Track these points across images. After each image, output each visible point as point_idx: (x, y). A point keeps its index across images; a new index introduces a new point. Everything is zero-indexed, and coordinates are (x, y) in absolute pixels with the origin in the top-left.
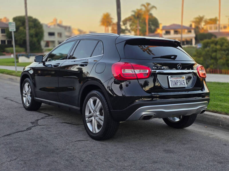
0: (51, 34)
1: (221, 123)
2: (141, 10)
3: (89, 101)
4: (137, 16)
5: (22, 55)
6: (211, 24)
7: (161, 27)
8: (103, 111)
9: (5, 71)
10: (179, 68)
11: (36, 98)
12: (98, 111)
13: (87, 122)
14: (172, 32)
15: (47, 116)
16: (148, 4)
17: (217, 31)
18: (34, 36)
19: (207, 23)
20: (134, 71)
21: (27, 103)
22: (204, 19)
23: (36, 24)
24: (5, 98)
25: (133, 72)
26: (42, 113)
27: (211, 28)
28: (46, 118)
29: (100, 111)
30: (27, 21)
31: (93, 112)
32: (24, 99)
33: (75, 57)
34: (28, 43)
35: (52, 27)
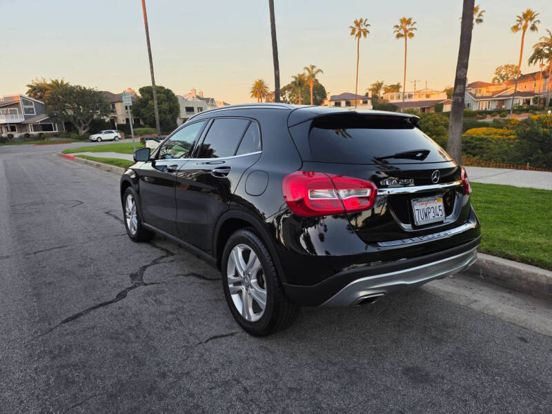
0: (190, 110)
1: (481, 272)
2: (303, 74)
3: (233, 251)
4: (299, 83)
5: (151, 139)
6: (393, 91)
7: (329, 97)
8: (264, 276)
9: (123, 162)
10: (436, 180)
11: (145, 224)
12: (254, 275)
13: (231, 292)
14: (343, 103)
15: (163, 257)
16: (313, 67)
17: (401, 101)
18: (167, 112)
19: (387, 90)
20: (338, 195)
21: (133, 230)
22: (383, 86)
23: (168, 97)
24: (107, 213)
25: (334, 197)
26: (158, 248)
27: (392, 98)
28: (162, 261)
29: (259, 275)
30: (154, 92)
31: (242, 275)
32: (128, 220)
33: (213, 148)
34: (158, 122)
35: (190, 100)
